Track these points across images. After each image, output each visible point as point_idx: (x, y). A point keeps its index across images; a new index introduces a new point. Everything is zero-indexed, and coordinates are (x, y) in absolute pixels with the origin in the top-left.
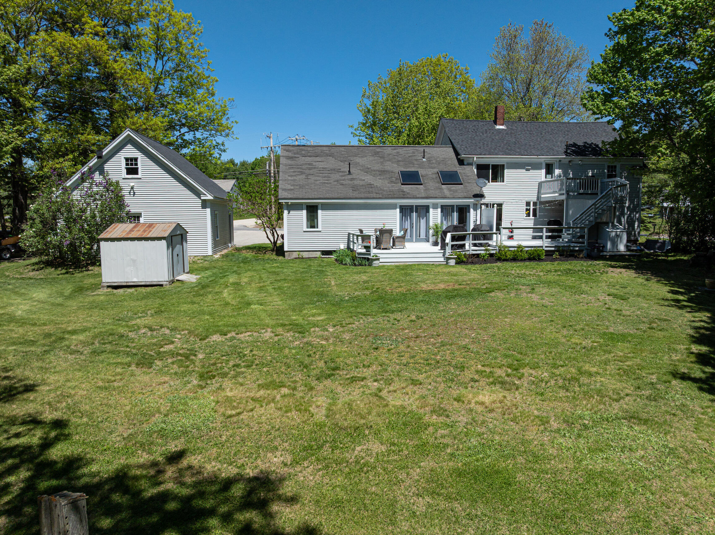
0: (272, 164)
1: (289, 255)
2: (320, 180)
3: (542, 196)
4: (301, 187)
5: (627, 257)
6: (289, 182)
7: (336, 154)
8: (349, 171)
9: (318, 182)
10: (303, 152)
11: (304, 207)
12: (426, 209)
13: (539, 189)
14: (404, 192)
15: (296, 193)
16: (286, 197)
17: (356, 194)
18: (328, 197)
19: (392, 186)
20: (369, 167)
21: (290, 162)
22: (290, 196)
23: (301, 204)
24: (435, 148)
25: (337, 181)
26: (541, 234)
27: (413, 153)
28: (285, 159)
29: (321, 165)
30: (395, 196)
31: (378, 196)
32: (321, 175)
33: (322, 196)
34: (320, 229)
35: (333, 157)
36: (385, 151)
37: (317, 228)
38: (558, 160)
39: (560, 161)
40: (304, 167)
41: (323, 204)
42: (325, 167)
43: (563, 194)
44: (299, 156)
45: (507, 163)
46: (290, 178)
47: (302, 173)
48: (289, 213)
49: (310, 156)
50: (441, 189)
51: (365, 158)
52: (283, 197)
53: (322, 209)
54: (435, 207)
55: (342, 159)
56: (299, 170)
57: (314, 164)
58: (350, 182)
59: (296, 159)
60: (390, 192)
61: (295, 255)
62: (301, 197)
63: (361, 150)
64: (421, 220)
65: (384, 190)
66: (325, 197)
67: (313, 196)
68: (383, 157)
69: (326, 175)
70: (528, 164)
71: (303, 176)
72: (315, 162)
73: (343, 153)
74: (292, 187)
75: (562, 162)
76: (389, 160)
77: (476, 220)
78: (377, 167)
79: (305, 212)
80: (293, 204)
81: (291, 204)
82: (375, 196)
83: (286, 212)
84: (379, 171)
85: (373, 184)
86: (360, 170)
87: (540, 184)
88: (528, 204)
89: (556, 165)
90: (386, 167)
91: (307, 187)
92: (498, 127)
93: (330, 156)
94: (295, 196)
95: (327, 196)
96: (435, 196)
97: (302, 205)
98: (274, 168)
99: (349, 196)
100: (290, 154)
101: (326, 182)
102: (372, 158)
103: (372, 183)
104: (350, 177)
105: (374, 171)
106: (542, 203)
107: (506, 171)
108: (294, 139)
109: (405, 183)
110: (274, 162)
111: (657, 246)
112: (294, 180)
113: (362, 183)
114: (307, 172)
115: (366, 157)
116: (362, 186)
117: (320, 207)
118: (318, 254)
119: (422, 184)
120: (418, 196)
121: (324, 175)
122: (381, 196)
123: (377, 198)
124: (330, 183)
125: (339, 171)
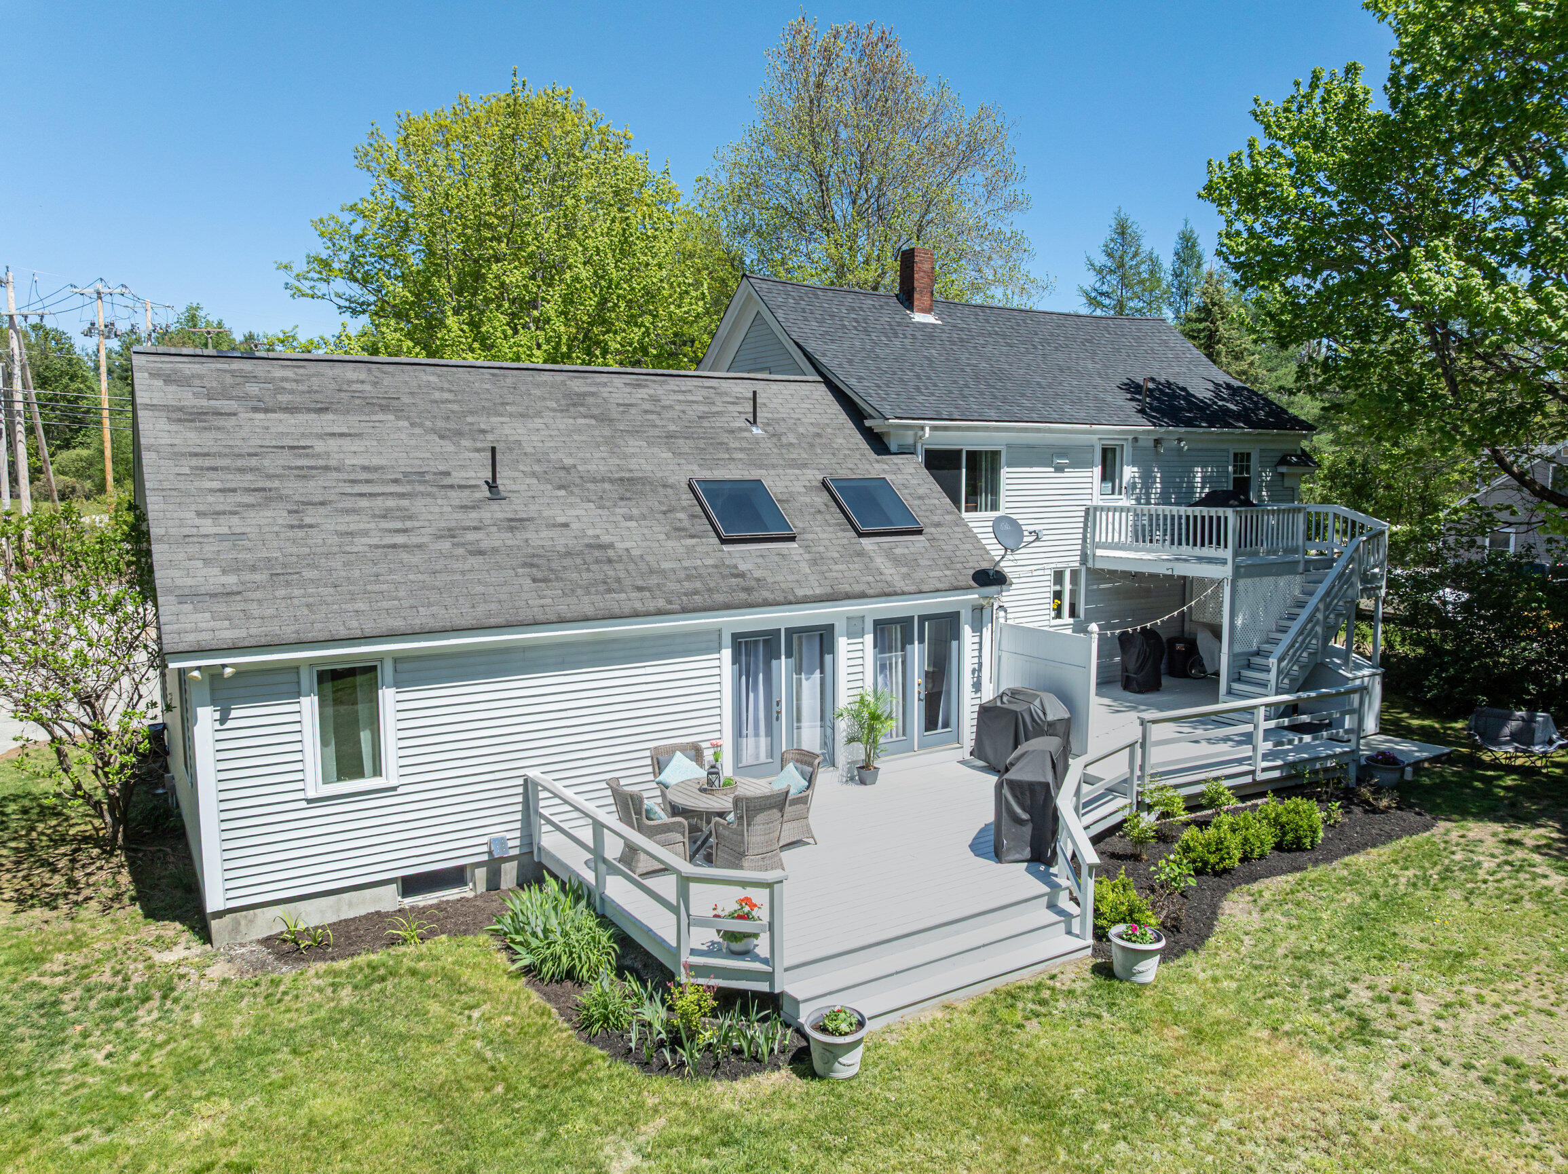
0: (17, 371)
1: (236, 928)
2: (365, 533)
3: (1099, 552)
4: (280, 574)
5: (1426, 765)
6: (209, 549)
7: (406, 400)
8: (492, 486)
9: (360, 544)
10: (253, 389)
11: (308, 679)
12: (823, 638)
13: (1085, 528)
14: (742, 575)
15: (254, 609)
16: (205, 638)
17: (551, 600)
18: (431, 624)
19: (690, 550)
20: (568, 461)
21: (190, 438)
22: (228, 635)
23: (293, 669)
24: (774, 386)
25: (451, 533)
26: (1249, 728)
27: (708, 401)
28: (163, 424)
29: (353, 454)
30: (719, 598)
31: (651, 605)
32: (364, 503)
33: (398, 624)
34: (391, 775)
35: (399, 412)
36: (604, 391)
37: (377, 772)
38: (1130, 437)
39: (1136, 439)
40: (271, 463)
41: (399, 659)
42: (376, 461)
43: (1224, 562)
44: (231, 405)
45: (1009, 446)
46: (207, 527)
47: (268, 497)
48: (223, 720)
49: (290, 409)
50: (861, 554)
51: (538, 423)
52: (190, 640)
53: (397, 684)
54: (855, 632)
55: (440, 424)
56: (247, 480)
57: (319, 446)
58: (510, 539)
59: (220, 422)
60: (689, 578)
61: (267, 923)
62: (289, 633)
63: (509, 381)
64: (805, 684)
65: (662, 572)
66: (417, 623)
67: (356, 626)
68: (603, 419)
69: (391, 503)
70: (1063, 451)
71: (277, 515)
72: (320, 436)
73: (437, 395)
74: (231, 580)
75: (1140, 443)
76: (634, 432)
77: (980, 664)
78: (598, 462)
79: (309, 705)
80: (242, 673)
81: (238, 675)
82: (638, 606)
83: (206, 716)
84: (611, 481)
85: (611, 546)
86: (534, 474)
87: (1090, 514)
88: (1059, 576)
89: (1128, 451)
90: (633, 464)
91: (308, 574)
92: (919, 317)
93: (384, 409)
94: (255, 631)
95: (422, 618)
96: (857, 588)
97: (298, 668)
98: (25, 386)
99: (525, 614)
100: (187, 398)
101: (400, 539)
102: (563, 423)
103: (606, 539)
104: (497, 511)
105: (594, 481)
106: (1097, 575)
107: (1005, 473)
108: (90, 291)
109: (735, 535)
110: (23, 368)
111: (1507, 731)
112: (235, 537)
113: (562, 541)
114: (292, 487)
115: (538, 414)
116: (568, 554)
117: (387, 671)
118: (389, 900)
119: (792, 539)
120: (800, 593)
121: (379, 502)
122: (661, 603)
123: (647, 614)
124: (419, 546)
125: (442, 482)
